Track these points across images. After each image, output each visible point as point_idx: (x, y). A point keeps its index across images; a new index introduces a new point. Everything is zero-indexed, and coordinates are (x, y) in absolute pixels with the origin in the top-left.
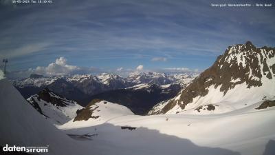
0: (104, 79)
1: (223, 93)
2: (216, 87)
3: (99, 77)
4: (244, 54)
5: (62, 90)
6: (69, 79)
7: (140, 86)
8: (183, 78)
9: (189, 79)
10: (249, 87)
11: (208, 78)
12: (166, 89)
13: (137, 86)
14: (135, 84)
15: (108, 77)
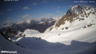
0: (28, 21)
1: (70, 23)
2: (68, 21)
3: (27, 21)
4: (77, 9)
5: (15, 28)
6: (17, 24)
7: (41, 23)
8: (56, 19)
9: (58, 19)
10: (80, 21)
11: (65, 18)
12: (50, 23)
13: (40, 23)
14: (39, 22)
15: (30, 21)
